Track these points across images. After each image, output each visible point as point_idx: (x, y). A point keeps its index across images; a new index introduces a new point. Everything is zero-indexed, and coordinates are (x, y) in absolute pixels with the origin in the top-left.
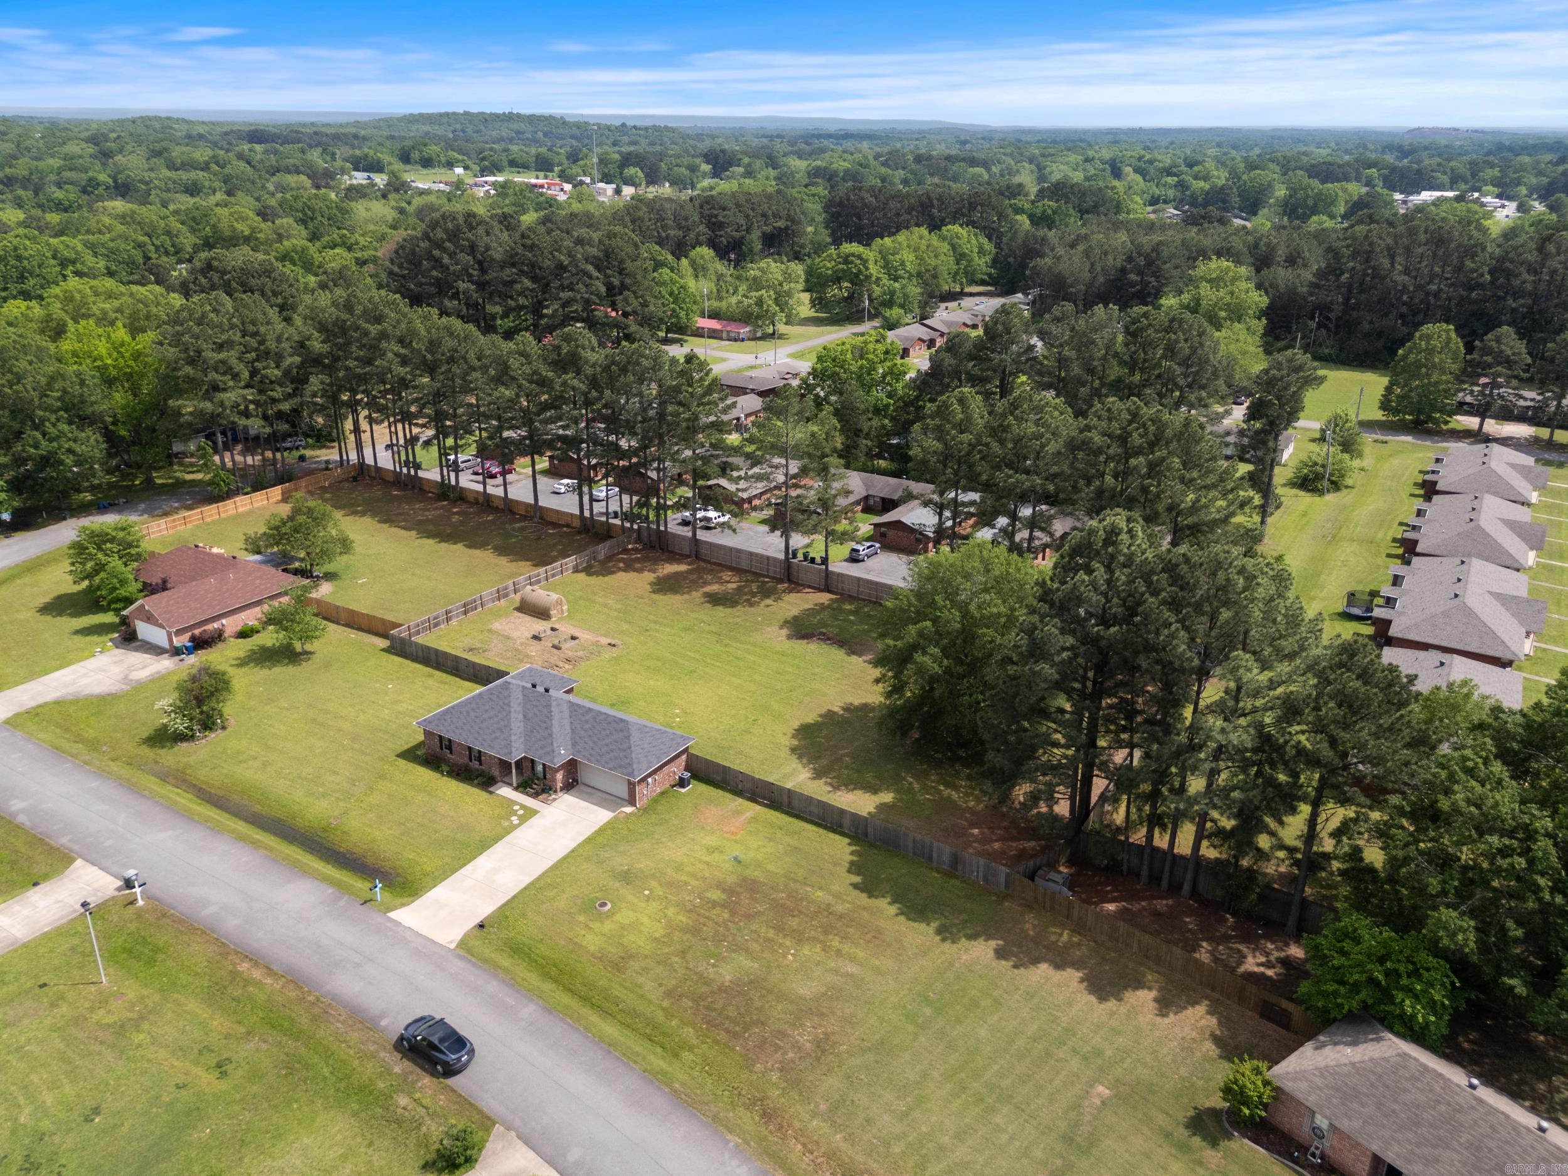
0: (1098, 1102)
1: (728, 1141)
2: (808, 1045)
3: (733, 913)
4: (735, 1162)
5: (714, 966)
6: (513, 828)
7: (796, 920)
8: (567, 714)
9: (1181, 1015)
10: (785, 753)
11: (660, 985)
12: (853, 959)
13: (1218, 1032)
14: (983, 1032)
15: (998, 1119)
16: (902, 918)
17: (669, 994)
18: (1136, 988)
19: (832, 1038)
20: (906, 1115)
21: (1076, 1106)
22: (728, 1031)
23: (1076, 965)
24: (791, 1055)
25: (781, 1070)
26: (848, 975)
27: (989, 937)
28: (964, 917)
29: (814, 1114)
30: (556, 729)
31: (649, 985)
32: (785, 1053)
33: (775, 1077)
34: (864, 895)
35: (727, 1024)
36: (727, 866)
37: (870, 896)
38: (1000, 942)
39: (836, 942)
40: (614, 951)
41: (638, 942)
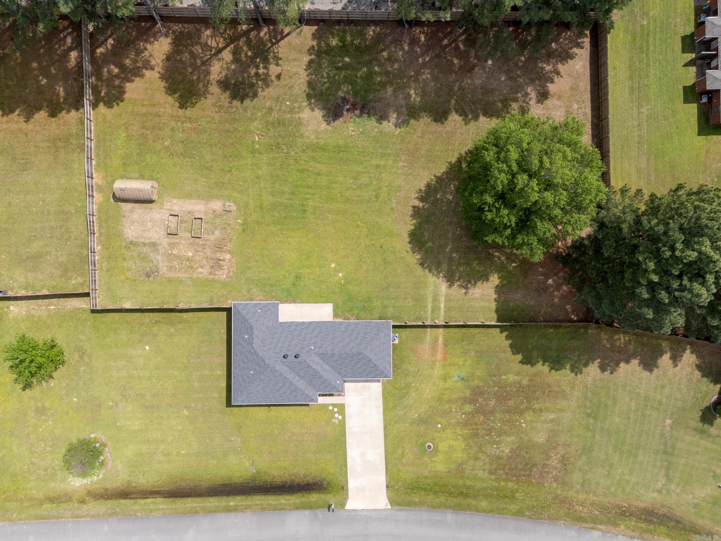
0: (669, 428)
1: (561, 525)
2: (558, 465)
3: (484, 414)
4: (568, 531)
5: (497, 448)
6: (343, 423)
7: (512, 401)
8: (321, 362)
9: (682, 362)
10: (419, 271)
11: (484, 470)
12: (548, 410)
13: (698, 363)
14: (617, 419)
15: (640, 458)
16: (553, 371)
17: (491, 473)
18: (661, 355)
19: (566, 457)
20: (609, 474)
21: (662, 435)
22: (524, 475)
23: (633, 356)
24: (554, 473)
25: (555, 481)
26: (552, 421)
27: (594, 360)
28: (577, 353)
29: (577, 492)
30: (325, 375)
31: (480, 473)
32: (552, 473)
33: (554, 485)
34: (529, 366)
35: (522, 472)
36: (459, 384)
37: (533, 365)
38: (599, 360)
39: (537, 406)
40: (453, 466)
41: (459, 455)
